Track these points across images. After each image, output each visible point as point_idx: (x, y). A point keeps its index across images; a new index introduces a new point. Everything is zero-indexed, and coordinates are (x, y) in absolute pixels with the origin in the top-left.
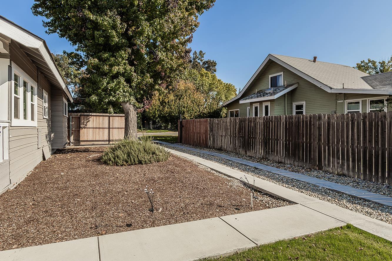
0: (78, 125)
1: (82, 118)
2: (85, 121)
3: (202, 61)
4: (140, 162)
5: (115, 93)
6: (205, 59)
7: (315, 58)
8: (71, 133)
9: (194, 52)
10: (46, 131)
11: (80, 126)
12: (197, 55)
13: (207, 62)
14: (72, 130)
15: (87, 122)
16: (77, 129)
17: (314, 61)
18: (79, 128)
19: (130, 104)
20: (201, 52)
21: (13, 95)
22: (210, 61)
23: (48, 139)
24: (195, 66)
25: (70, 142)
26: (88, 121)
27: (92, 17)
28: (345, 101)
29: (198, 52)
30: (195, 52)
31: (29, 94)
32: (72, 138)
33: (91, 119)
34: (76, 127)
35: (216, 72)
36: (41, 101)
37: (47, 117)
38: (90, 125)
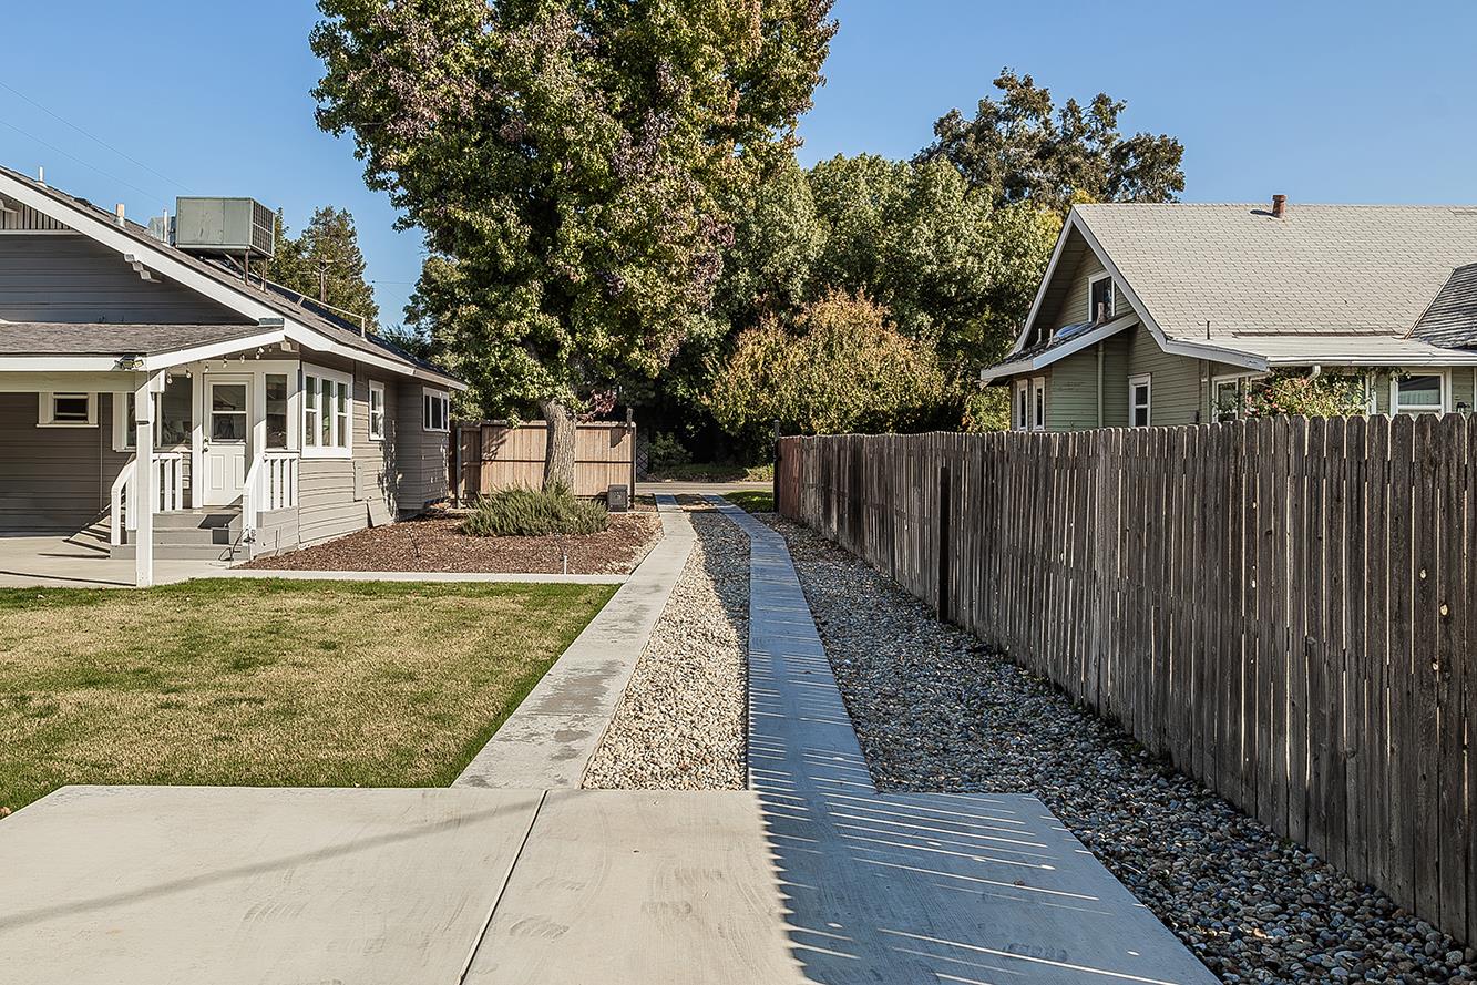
0: (478, 454)
1: (486, 432)
2: (495, 442)
3: (1106, 142)
4: (520, 532)
5: (520, 379)
6: (1124, 132)
7: (1278, 200)
8: (458, 475)
9: (1065, 107)
10: (380, 466)
11: (481, 456)
12: (1080, 119)
13: (1131, 147)
14: (463, 467)
15: (498, 446)
16: (473, 464)
17: (1276, 212)
18: (480, 461)
19: (558, 403)
20: (1102, 100)
21: (305, 410)
22: (1144, 141)
23: (385, 485)
24: (1065, 172)
25: (457, 497)
26: (501, 443)
27: (461, 216)
28: (1214, 379)
29: (1086, 107)
30: (1072, 109)
31: (334, 401)
32: (462, 487)
33: (509, 435)
34: (472, 458)
35: (1179, 189)
36: (365, 406)
37: (382, 438)
38: (505, 452)
